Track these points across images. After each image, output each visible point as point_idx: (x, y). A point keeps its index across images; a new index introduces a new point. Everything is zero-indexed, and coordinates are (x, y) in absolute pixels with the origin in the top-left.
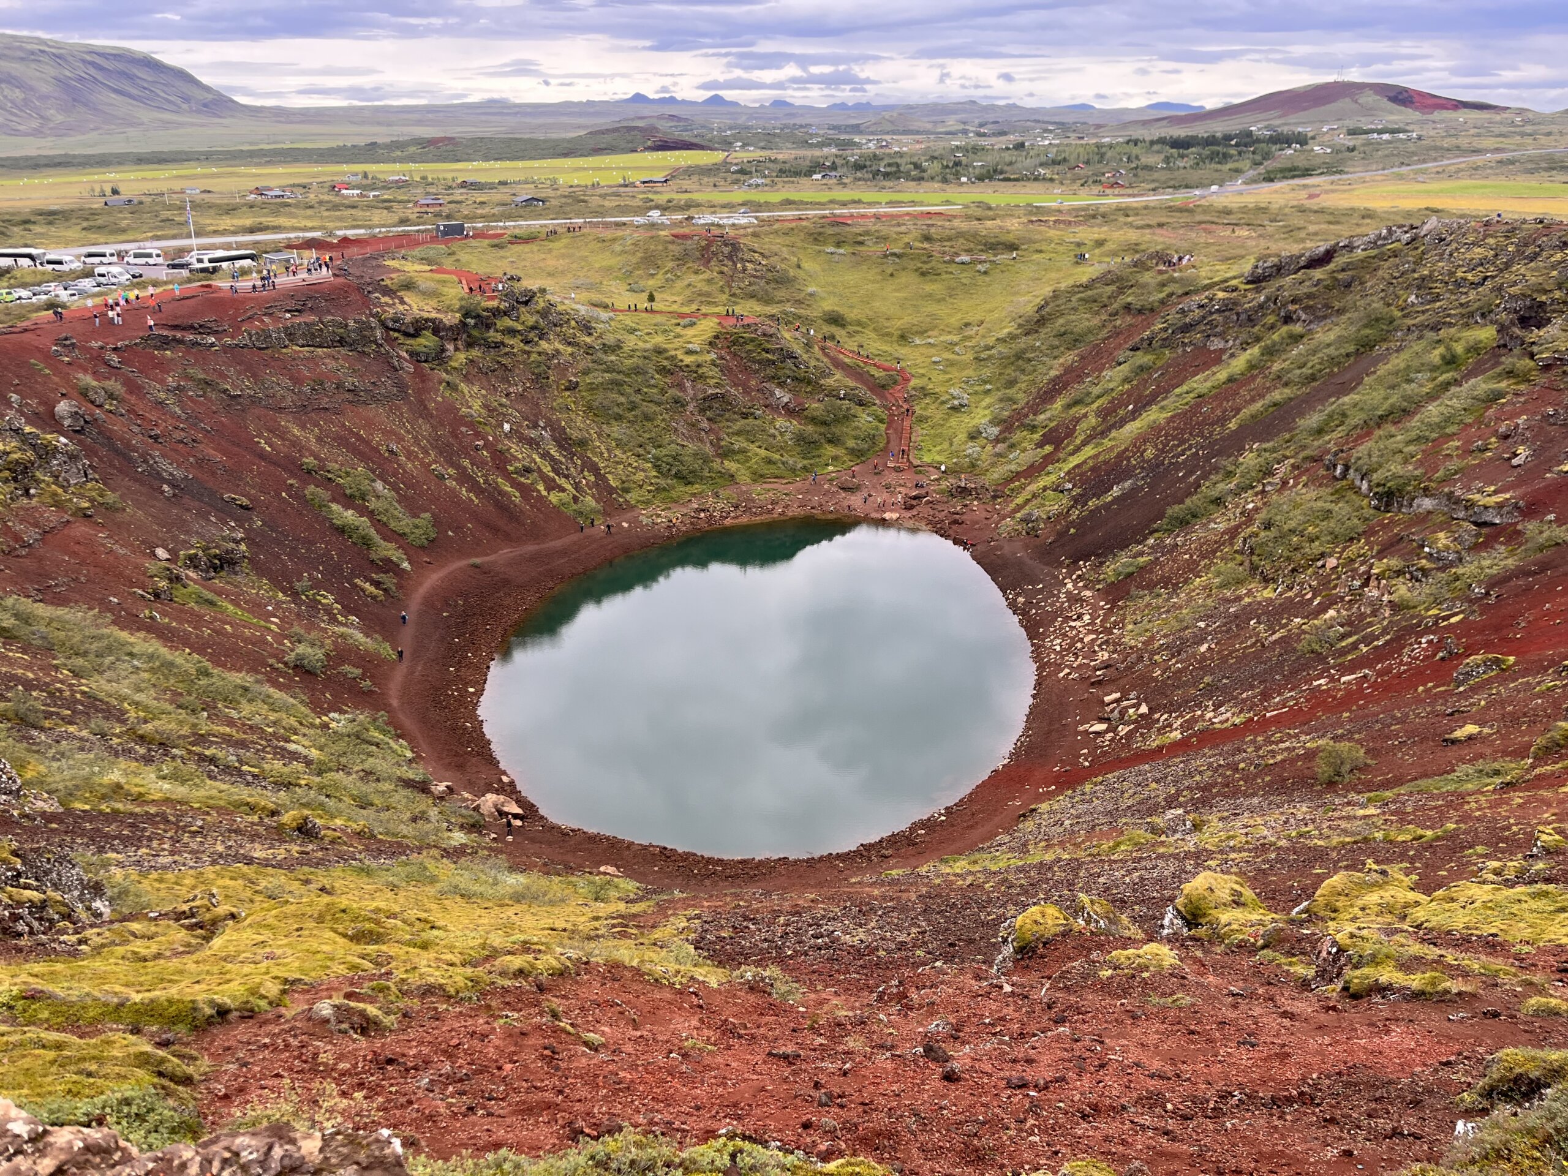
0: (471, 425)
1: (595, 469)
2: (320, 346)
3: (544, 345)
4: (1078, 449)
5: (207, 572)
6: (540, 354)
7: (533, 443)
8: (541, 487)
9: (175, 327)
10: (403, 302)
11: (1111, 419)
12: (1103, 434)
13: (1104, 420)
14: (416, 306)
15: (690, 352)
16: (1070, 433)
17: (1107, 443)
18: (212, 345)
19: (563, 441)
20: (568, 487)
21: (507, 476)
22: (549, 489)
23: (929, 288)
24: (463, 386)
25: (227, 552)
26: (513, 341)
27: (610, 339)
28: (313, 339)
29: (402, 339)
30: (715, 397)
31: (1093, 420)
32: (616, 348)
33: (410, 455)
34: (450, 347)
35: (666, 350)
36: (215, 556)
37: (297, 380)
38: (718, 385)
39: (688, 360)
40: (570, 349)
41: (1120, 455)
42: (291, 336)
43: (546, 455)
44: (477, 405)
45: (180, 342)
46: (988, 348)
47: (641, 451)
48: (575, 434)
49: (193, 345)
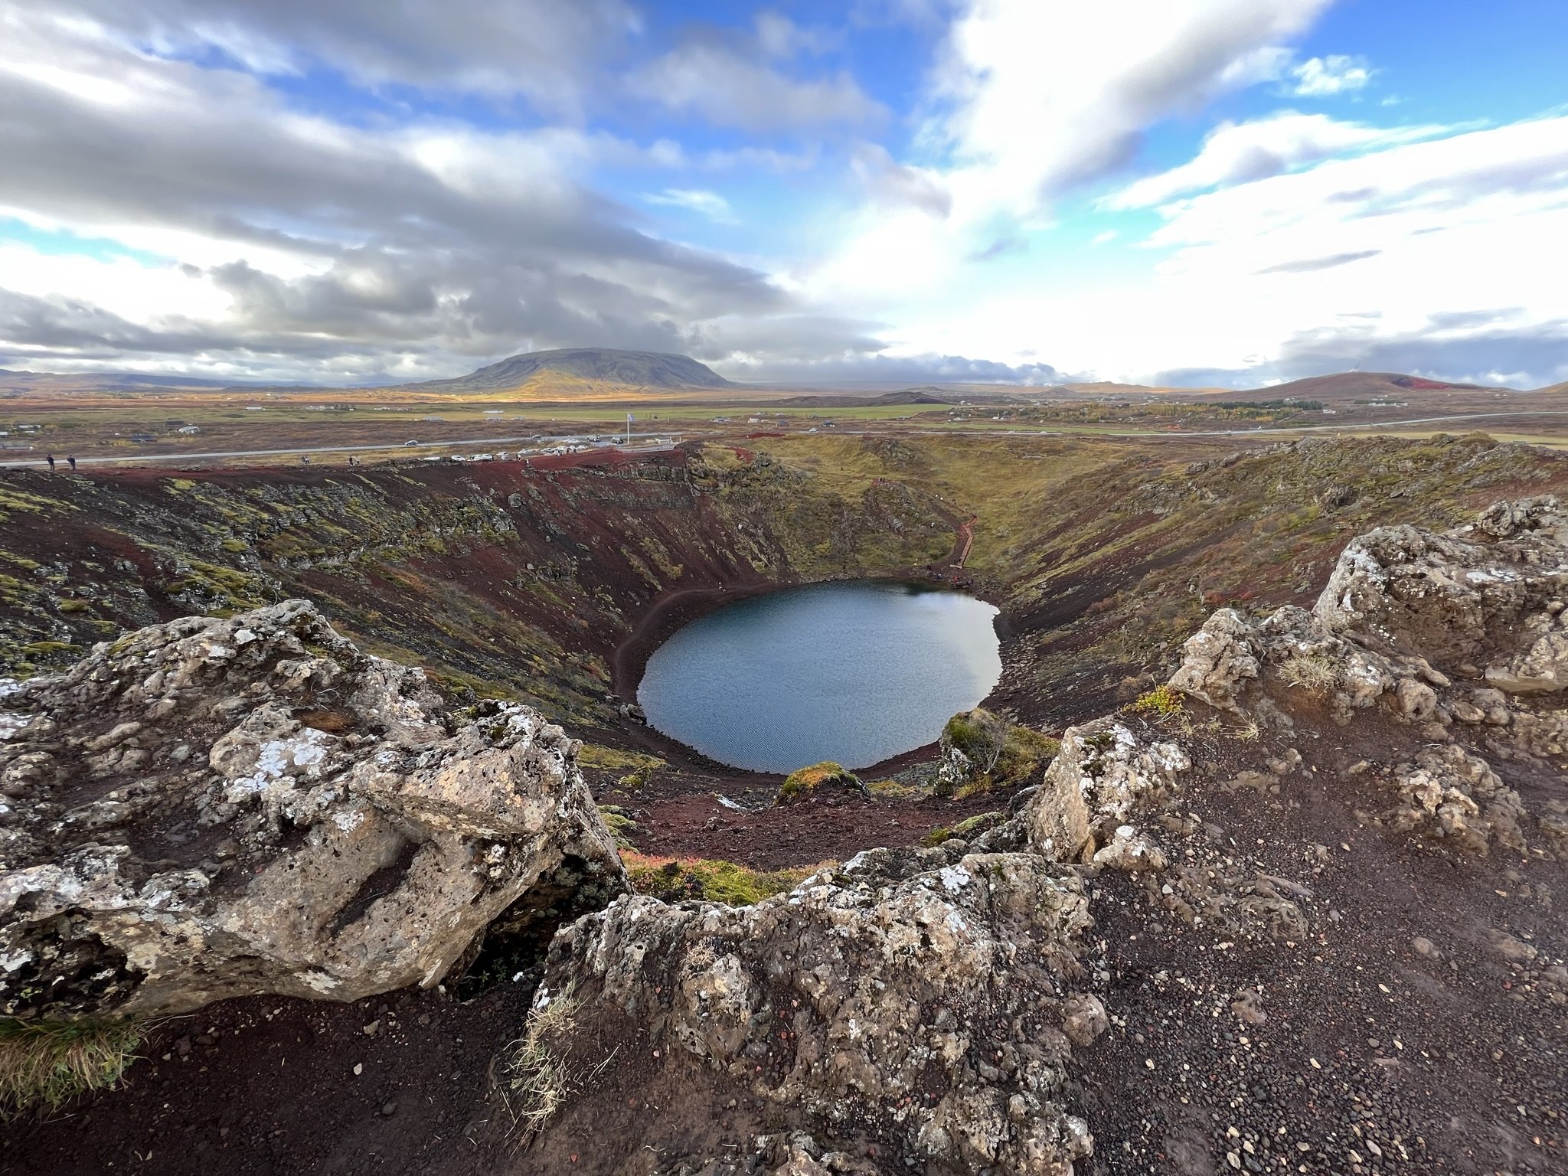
0: (721, 522)
1: (781, 551)
3: (772, 487)
4: (1060, 565)
5: (551, 577)
6: (768, 492)
7: (751, 535)
8: (749, 558)
9: (587, 467)
10: (703, 462)
11: (1084, 550)
12: (1076, 558)
13: (1080, 551)
14: (708, 463)
15: (851, 496)
16: (1058, 557)
17: (1077, 563)
18: (602, 476)
19: (768, 536)
21: (733, 552)
22: (753, 559)
23: (1003, 471)
24: (724, 505)
26: (756, 485)
29: (698, 480)
31: (1073, 551)
32: (811, 492)
33: (684, 535)
34: (722, 485)
36: (557, 571)
37: (637, 495)
38: (861, 514)
40: (785, 491)
41: (1079, 572)
42: (641, 474)
43: (757, 543)
44: (727, 515)
45: (586, 473)
46: (1028, 506)
48: (775, 533)
49: (592, 475)
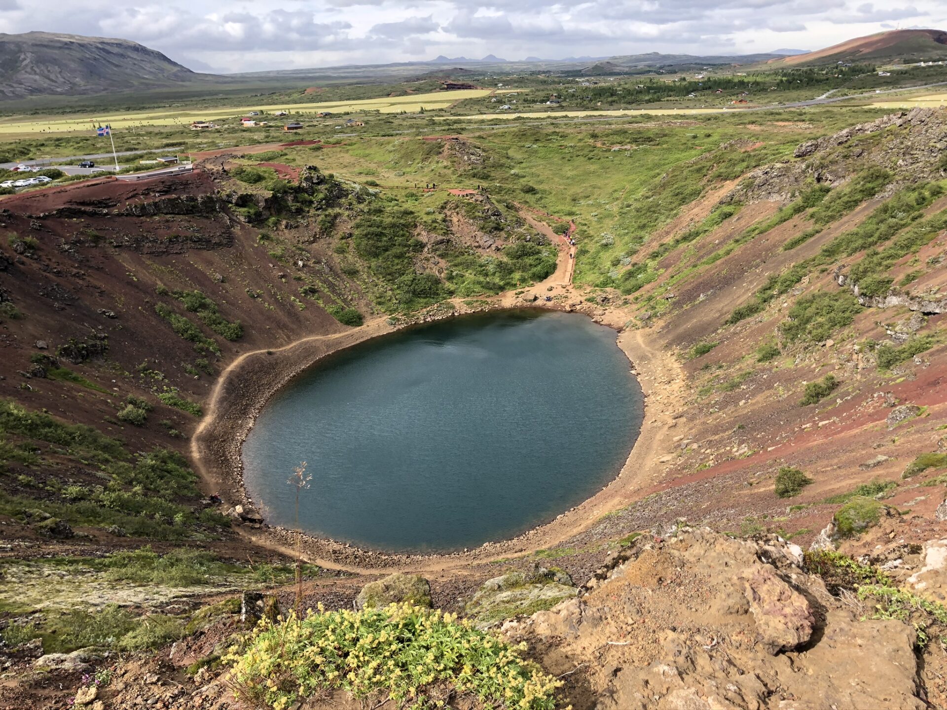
0: (276, 262)
1: (358, 289)
2: (178, 214)
3: (330, 211)
4: (681, 271)
5: (76, 358)
6: (326, 216)
7: (317, 274)
8: (320, 302)
9: (83, 203)
10: (235, 184)
11: (703, 250)
12: (698, 260)
13: (699, 250)
15: (428, 213)
17: (699, 266)
18: (107, 214)
19: (338, 273)
20: (339, 301)
21: (298, 295)
22: (325, 303)
23: (592, 168)
24: (272, 237)
25: (93, 346)
26: (310, 209)
27: (374, 206)
28: (175, 208)
29: (234, 208)
30: (442, 242)
31: (692, 251)
32: (379, 211)
34: (266, 213)
35: (412, 213)
36: (83, 348)
37: (160, 235)
38: (443, 234)
39: (426, 218)
40: (347, 213)
41: (707, 274)
42: (159, 208)
43: (324, 282)
44: (281, 250)
45: (84, 212)
46: (629, 206)
47: (389, 277)
48: (345, 267)
49: (93, 215)
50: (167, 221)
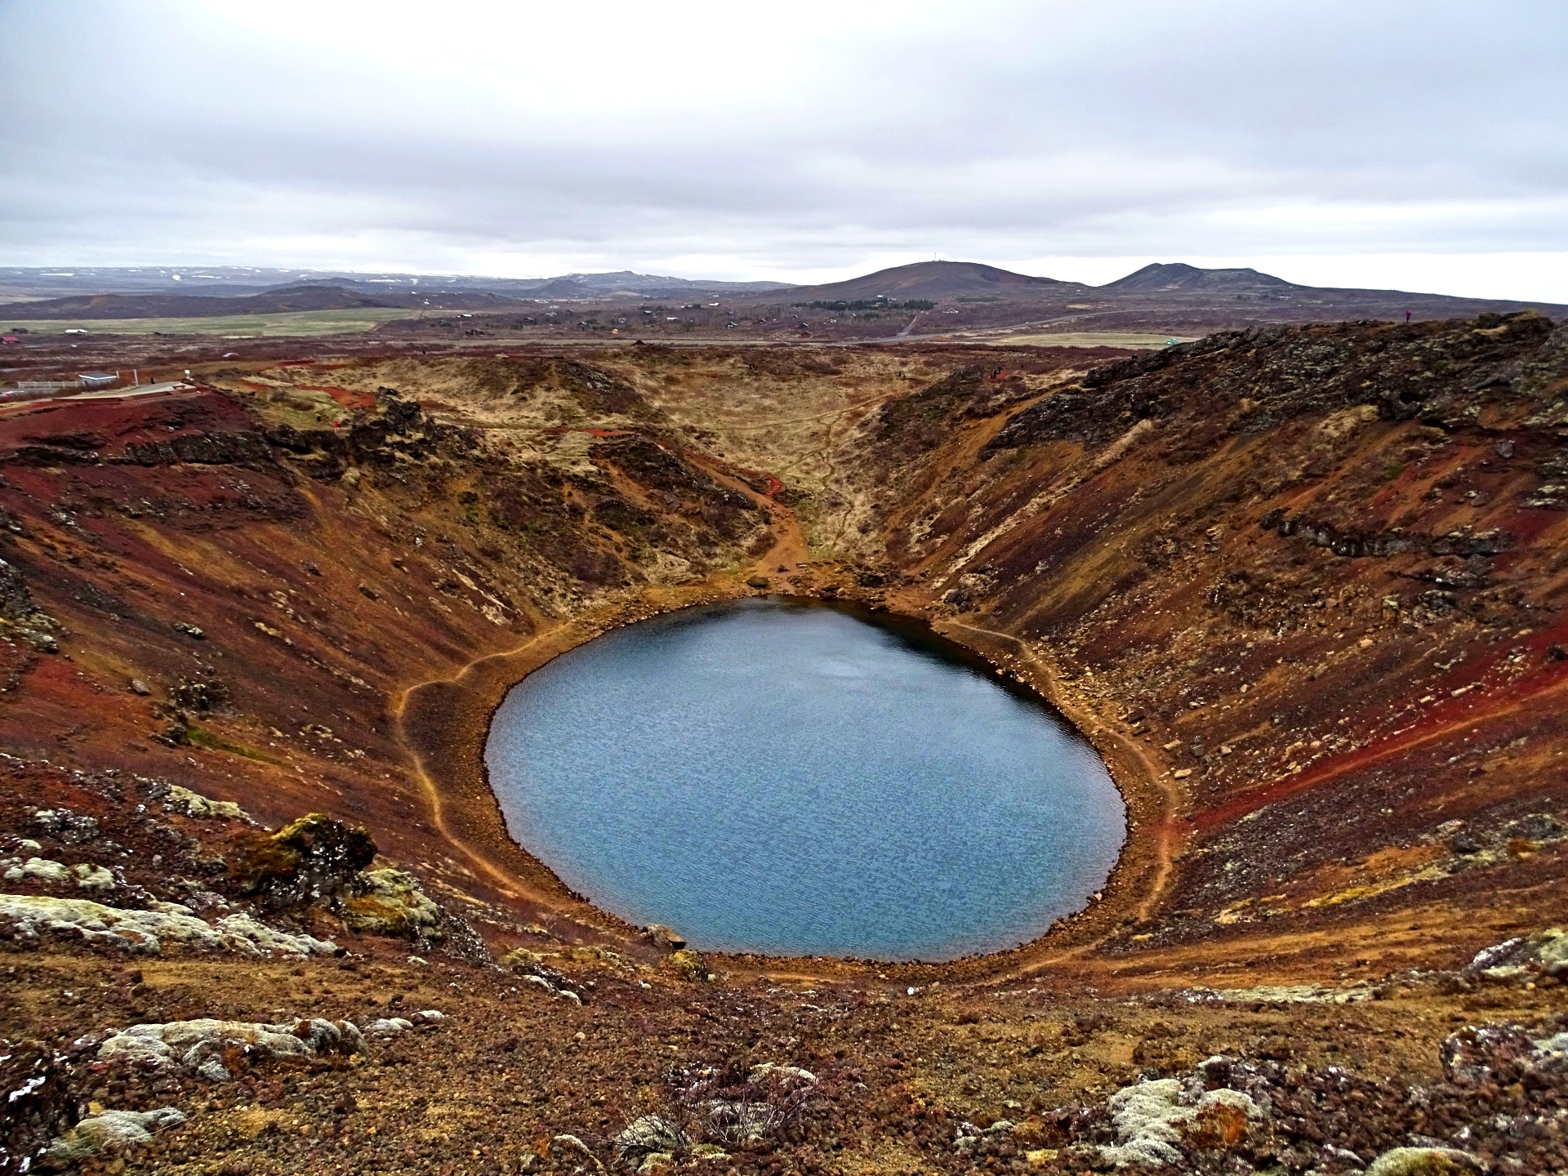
2: (211, 462)
8: (469, 602)
9: (50, 442)
11: (999, 506)
12: (998, 520)
13: (992, 507)
16: (961, 521)
17: (1007, 527)
18: (96, 461)
19: (476, 554)
20: (494, 600)
21: (434, 592)
22: (478, 604)
25: (212, 686)
26: (404, 455)
27: (494, 452)
28: (203, 454)
29: (292, 454)
30: (609, 506)
31: (979, 510)
33: (332, 574)
34: (342, 462)
35: (547, 463)
36: (203, 690)
38: (611, 493)
39: (574, 471)
40: (459, 462)
42: (179, 451)
43: (463, 570)
45: (61, 457)
48: (486, 547)
49: (73, 461)
50: (197, 473)
